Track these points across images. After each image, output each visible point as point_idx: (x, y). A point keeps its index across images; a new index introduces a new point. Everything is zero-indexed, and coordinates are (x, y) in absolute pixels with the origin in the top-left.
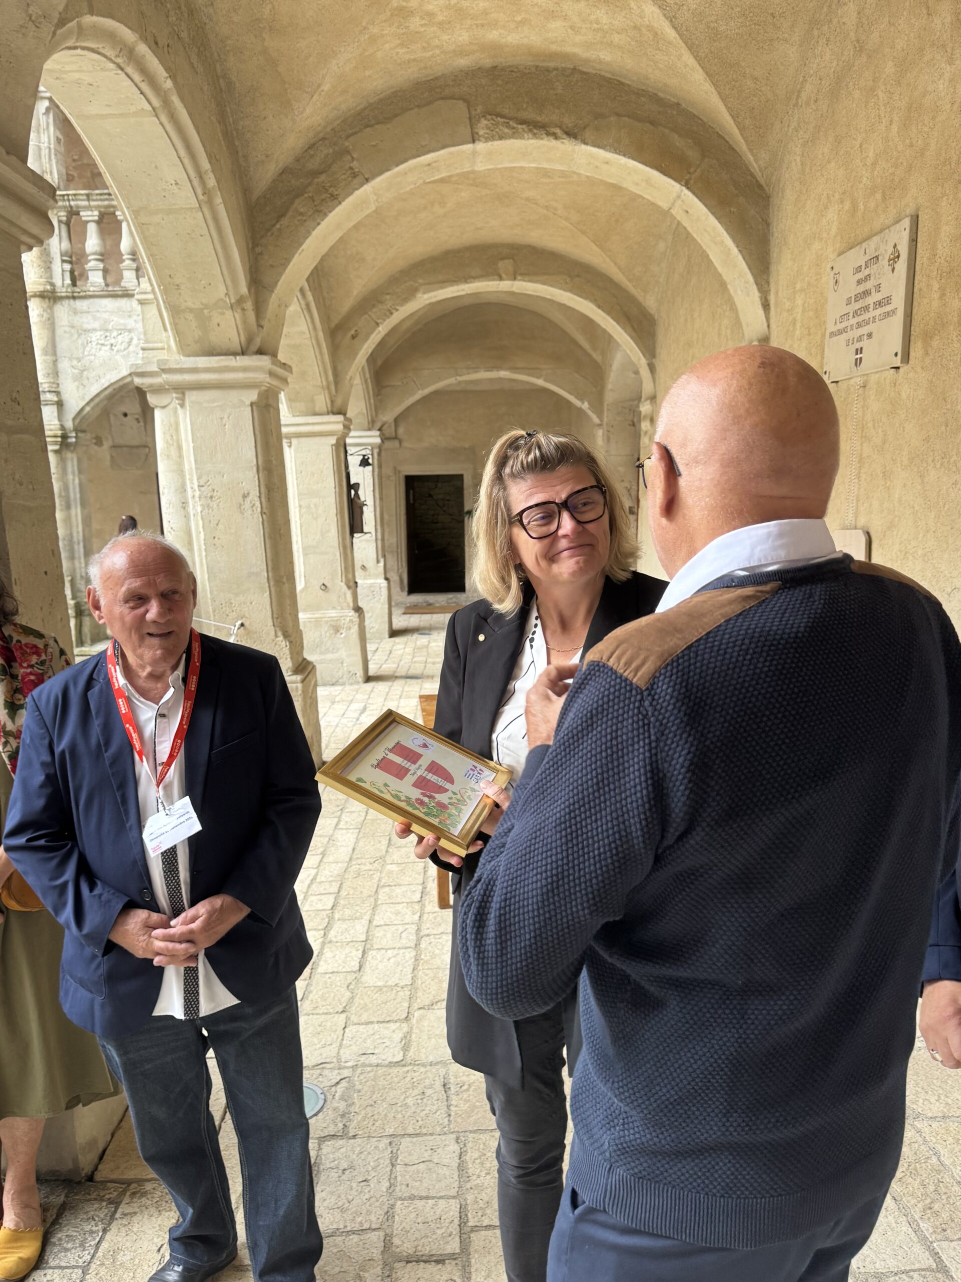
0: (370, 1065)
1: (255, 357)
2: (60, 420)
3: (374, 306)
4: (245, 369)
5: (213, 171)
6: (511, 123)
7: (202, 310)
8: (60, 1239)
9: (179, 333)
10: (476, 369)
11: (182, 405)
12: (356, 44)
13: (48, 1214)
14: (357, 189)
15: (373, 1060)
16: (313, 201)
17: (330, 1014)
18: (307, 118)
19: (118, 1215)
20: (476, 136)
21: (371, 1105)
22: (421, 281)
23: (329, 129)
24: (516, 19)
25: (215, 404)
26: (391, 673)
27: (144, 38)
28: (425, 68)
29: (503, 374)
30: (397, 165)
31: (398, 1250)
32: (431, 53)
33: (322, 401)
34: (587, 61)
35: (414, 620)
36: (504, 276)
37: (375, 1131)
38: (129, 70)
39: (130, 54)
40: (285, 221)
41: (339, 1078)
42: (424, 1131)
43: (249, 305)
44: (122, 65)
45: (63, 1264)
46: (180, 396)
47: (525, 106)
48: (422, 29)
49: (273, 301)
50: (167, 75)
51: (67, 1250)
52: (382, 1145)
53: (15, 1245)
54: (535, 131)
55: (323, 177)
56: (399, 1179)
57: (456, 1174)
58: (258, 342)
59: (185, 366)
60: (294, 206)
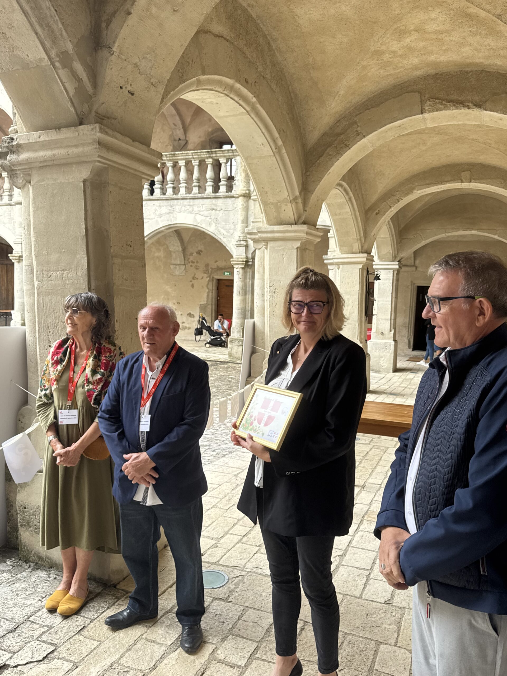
0: (257, 573)
1: (300, 226)
2: (246, 254)
3: (390, 198)
4: (295, 231)
5: (280, 138)
6: (444, 102)
7: (277, 203)
8: (90, 606)
9: (267, 215)
10: (457, 230)
11: (266, 248)
12: (355, 71)
13: (91, 595)
14: (359, 141)
15: (260, 571)
16: (337, 148)
17: (253, 545)
18: (333, 109)
19: (116, 604)
20: (424, 110)
21: (245, 591)
22: (417, 184)
23: (347, 112)
24: (443, 49)
25: (281, 248)
26: (383, 390)
27: (239, 81)
28: (397, 78)
29: (474, 232)
30: (380, 128)
31: (217, 656)
32: (399, 70)
33: (357, 246)
34: (489, 65)
35: (411, 365)
36: (464, 180)
37: (241, 602)
38: (232, 96)
39: (232, 88)
40: (322, 159)
41: (239, 575)
42: (262, 609)
43: (300, 201)
44: (228, 94)
45: (86, 616)
46: (266, 244)
47: (452, 93)
48: (391, 60)
49: (313, 198)
50: (252, 96)
51: (90, 611)
52: (239, 609)
53: (70, 601)
54: (457, 105)
55: (342, 136)
56: (237, 626)
57: (265, 631)
58: (303, 218)
59: (268, 230)
60: (327, 151)
